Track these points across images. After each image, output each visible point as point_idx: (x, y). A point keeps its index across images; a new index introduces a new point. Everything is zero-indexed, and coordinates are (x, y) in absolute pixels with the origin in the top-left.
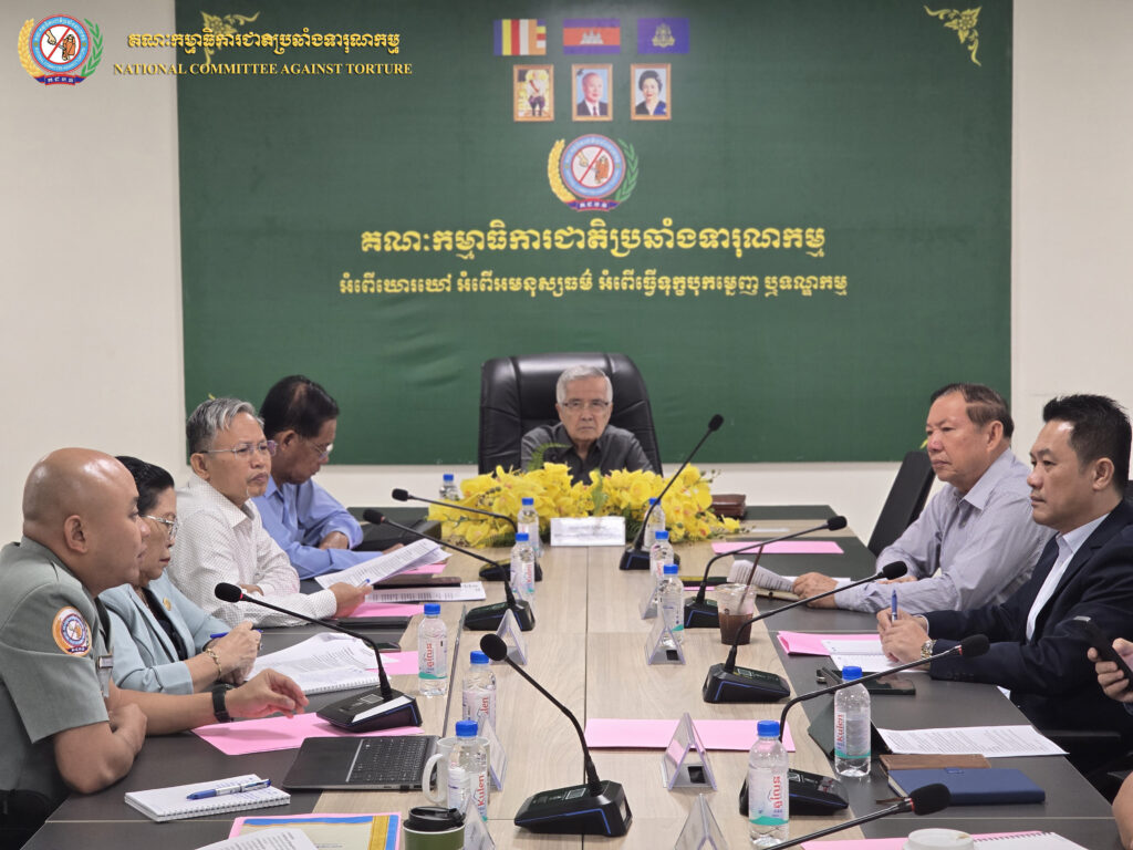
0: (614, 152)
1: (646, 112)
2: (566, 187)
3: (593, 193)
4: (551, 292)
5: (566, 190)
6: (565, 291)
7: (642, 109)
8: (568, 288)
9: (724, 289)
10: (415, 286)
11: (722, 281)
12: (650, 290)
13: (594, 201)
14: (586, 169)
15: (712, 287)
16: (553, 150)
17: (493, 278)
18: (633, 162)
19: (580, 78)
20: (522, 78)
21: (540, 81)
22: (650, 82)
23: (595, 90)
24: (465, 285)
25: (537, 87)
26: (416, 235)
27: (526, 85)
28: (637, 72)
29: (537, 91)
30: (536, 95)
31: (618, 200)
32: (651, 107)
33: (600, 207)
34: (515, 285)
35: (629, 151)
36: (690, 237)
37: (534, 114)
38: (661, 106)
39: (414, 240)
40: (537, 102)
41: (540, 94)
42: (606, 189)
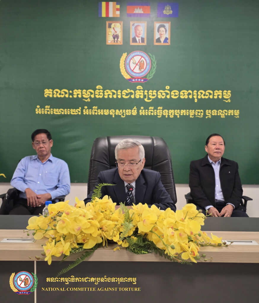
0: (147, 58)
1: (160, 42)
2: (127, 73)
3: (138, 75)
4: (120, 116)
5: (127, 74)
6: (126, 115)
7: (158, 40)
8: (127, 114)
9: (189, 115)
10: (66, 112)
11: (189, 112)
12: (160, 115)
13: (138, 78)
14: (135, 65)
15: (185, 114)
16: (122, 57)
17: (97, 109)
18: (154, 63)
19: (133, 27)
20: (110, 27)
21: (117, 28)
22: (162, 29)
23: (140, 32)
24: (86, 112)
25: (116, 31)
26: (67, 91)
27: (112, 30)
28: (157, 25)
29: (116, 32)
30: (115, 34)
31: (148, 78)
32: (162, 40)
33: (141, 81)
34: (106, 112)
35: (153, 58)
36: (176, 94)
37: (114, 42)
38: (166, 39)
39: (66, 93)
40: (116, 37)
41: (117, 33)
42: (143, 73)
